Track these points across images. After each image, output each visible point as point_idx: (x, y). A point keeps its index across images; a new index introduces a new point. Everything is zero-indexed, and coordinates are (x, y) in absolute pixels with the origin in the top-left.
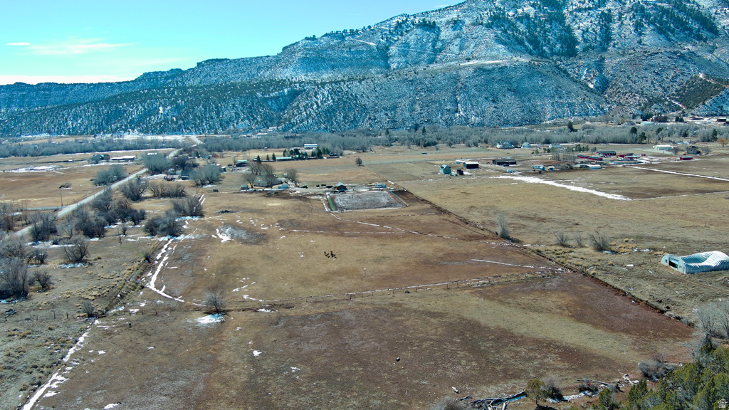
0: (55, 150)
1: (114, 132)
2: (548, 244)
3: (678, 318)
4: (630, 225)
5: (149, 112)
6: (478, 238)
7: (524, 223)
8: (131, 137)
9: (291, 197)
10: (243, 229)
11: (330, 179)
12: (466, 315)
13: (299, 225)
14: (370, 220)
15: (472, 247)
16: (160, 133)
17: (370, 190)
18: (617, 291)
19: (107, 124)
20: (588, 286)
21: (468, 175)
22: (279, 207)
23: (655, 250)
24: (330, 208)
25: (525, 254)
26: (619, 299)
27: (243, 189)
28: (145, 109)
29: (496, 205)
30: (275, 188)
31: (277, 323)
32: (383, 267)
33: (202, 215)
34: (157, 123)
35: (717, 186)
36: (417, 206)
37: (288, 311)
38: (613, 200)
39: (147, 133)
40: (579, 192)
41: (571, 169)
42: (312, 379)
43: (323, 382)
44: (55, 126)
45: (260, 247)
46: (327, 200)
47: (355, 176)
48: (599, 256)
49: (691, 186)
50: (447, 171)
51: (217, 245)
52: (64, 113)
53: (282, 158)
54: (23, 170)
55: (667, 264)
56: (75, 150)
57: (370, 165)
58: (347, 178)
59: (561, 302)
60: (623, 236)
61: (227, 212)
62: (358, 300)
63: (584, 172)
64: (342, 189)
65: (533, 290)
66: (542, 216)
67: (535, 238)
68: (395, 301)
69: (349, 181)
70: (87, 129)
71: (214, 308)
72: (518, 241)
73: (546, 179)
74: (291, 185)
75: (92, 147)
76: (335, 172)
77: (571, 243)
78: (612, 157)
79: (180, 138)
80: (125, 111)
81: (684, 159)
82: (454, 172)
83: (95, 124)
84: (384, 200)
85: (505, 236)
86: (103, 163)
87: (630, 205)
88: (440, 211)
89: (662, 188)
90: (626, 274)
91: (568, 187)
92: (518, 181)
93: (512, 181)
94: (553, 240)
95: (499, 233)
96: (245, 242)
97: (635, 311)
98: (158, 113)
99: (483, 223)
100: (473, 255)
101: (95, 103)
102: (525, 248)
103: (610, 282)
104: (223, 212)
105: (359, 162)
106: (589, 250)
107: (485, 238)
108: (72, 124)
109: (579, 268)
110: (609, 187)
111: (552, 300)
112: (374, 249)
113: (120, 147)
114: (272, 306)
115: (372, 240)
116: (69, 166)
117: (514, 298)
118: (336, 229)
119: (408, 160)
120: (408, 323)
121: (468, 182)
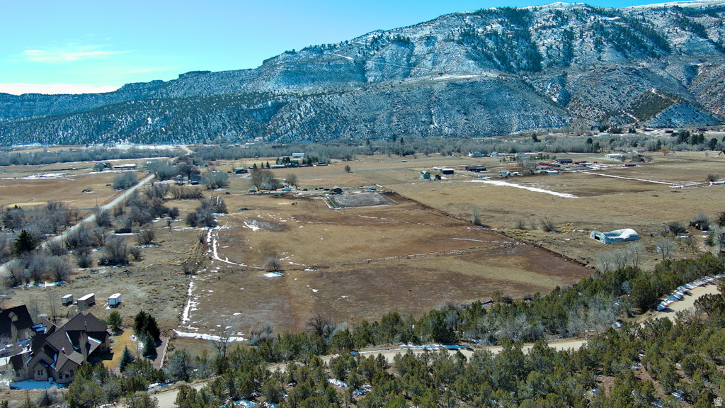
0: (53, 158)
1: (105, 142)
2: (510, 227)
3: (593, 268)
4: (574, 215)
5: (137, 122)
6: (456, 225)
7: (493, 215)
8: (124, 146)
9: (296, 198)
10: (268, 222)
11: (325, 184)
12: (452, 269)
13: (311, 218)
14: (369, 214)
15: (453, 231)
16: (150, 143)
17: (363, 192)
18: (556, 254)
19: (97, 134)
20: (537, 252)
21: (444, 180)
22: (288, 206)
23: (588, 230)
24: (332, 205)
25: (492, 234)
26: (556, 258)
27: (251, 191)
28: (134, 120)
29: (469, 202)
30: (279, 191)
31: (321, 276)
32: (387, 244)
33: (226, 212)
34: (146, 134)
35: (648, 187)
36: (405, 204)
37: (326, 270)
38: (563, 198)
39: (137, 142)
40: (537, 192)
41: (533, 174)
42: (357, 300)
43: (366, 302)
44: (46, 136)
45: (287, 233)
46: (328, 200)
47: (347, 181)
48: (547, 234)
49: (628, 187)
50: (427, 176)
51: (250, 233)
52: (54, 123)
53: (276, 166)
54: (33, 177)
55: (593, 238)
56: (73, 159)
57: (357, 172)
58: (340, 183)
59: (517, 261)
60: (566, 222)
61: (245, 209)
62: (375, 263)
63: (544, 177)
64: (339, 191)
65: (499, 255)
66: (507, 210)
67: (501, 224)
68: (400, 263)
69: (343, 185)
70: (78, 139)
71: (273, 268)
72: (488, 227)
73: (511, 183)
74: (293, 189)
75: (88, 157)
76: (328, 178)
77: (527, 227)
78: (569, 164)
79: (170, 147)
80: (114, 122)
81: (629, 166)
82: (433, 177)
83: (86, 134)
84: (377, 200)
85: (477, 223)
86: (107, 171)
87: (576, 201)
88: (425, 207)
89: (604, 189)
90: (564, 244)
91: (529, 188)
92: (488, 184)
93: (483, 184)
94: (514, 225)
95: (473, 221)
96: (272, 230)
97: (566, 264)
98: (147, 124)
99: (460, 215)
100: (454, 236)
101: (84, 113)
102: (493, 231)
103: (552, 249)
104: (243, 210)
105: (348, 169)
106: (540, 231)
107: (462, 225)
108: (63, 134)
109: (531, 242)
110: (562, 188)
111: (512, 260)
112: (377, 234)
113: (115, 156)
114: (313, 268)
115: (374, 228)
116: (75, 174)
117: (485, 259)
118: (344, 220)
119: (391, 167)
120: (413, 274)
121: (445, 185)
